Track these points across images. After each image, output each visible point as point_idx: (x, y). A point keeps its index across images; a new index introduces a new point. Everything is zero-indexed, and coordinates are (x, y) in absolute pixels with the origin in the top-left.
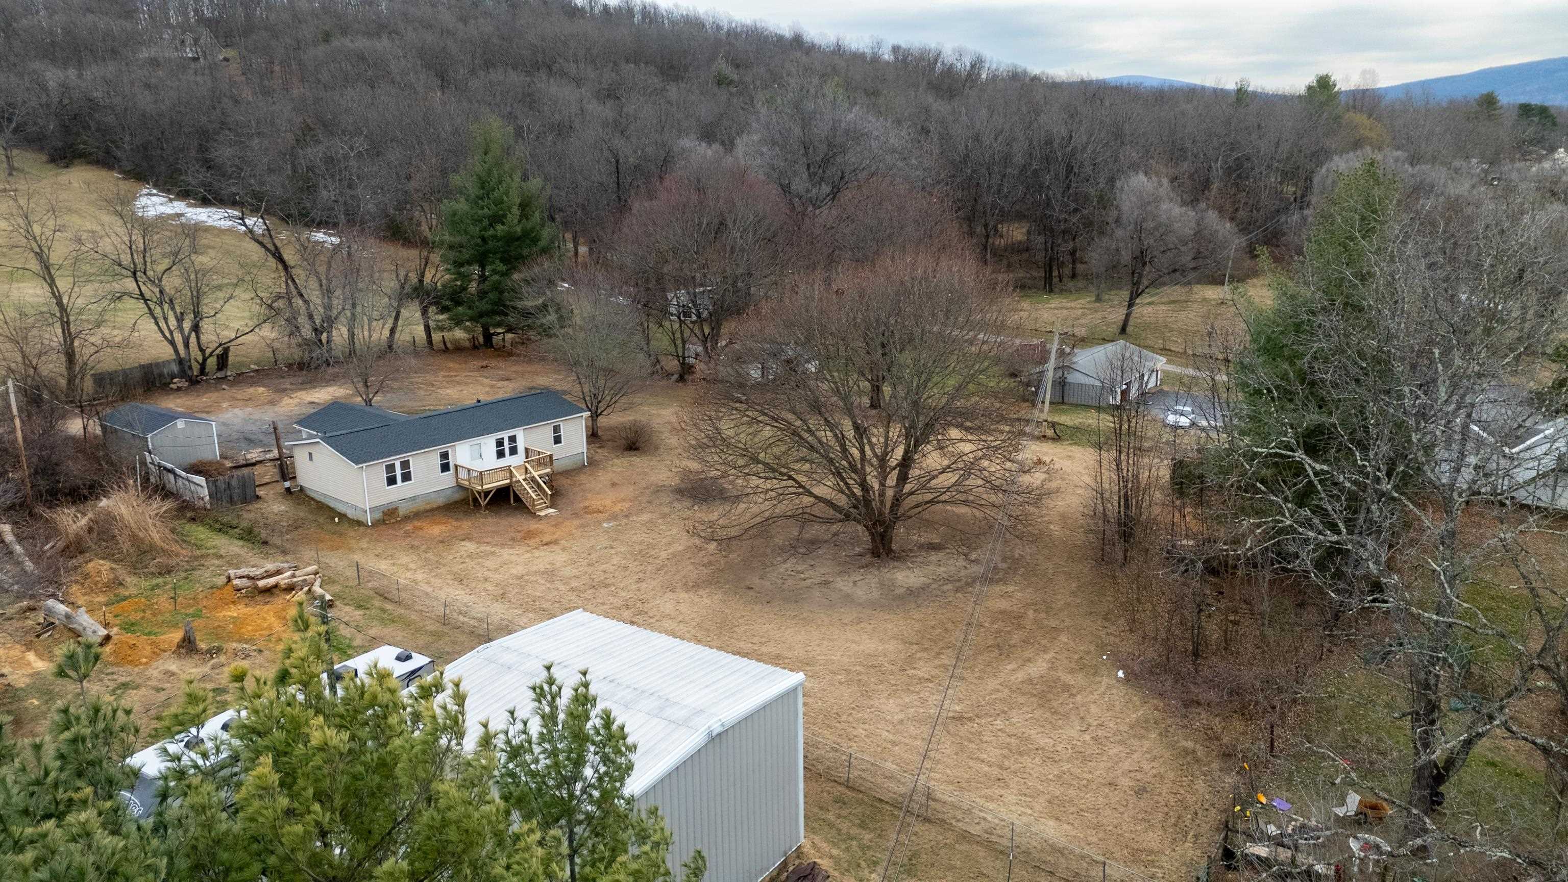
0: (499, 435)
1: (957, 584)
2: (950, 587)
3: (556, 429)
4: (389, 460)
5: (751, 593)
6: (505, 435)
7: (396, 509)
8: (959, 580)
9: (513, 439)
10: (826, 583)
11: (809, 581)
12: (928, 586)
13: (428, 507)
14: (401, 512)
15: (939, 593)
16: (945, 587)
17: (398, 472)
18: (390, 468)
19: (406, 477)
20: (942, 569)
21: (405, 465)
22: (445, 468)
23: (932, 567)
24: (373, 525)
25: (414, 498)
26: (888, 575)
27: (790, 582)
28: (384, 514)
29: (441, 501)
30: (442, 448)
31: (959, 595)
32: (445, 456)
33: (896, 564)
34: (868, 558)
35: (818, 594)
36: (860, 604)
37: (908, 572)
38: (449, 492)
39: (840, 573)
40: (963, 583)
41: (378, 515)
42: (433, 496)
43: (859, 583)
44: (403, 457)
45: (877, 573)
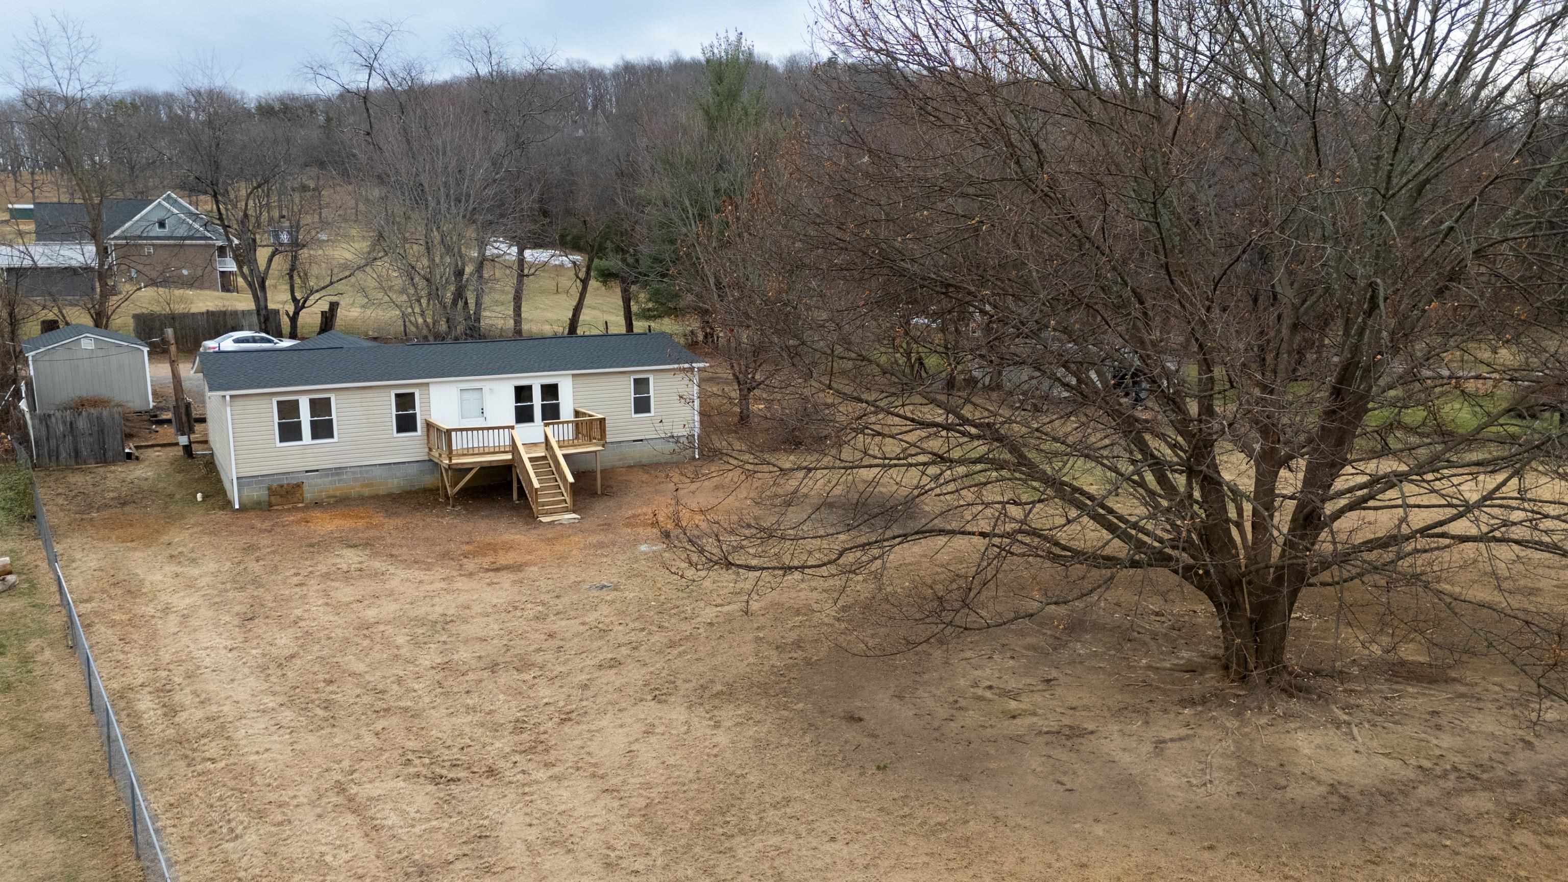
0: (523, 380)
1: (1511, 797)
2: (1482, 801)
3: (641, 385)
4: (286, 392)
5: (851, 734)
6: (536, 381)
7: (299, 486)
8: (1517, 784)
9: (551, 391)
10: (1074, 734)
11: (1024, 723)
12: (1407, 788)
13: (366, 492)
14: (309, 494)
15: (1443, 817)
16: (1468, 803)
17: (305, 416)
18: (288, 409)
19: (322, 429)
20: (1446, 741)
21: (320, 407)
22: (406, 423)
23: (1410, 729)
24: (243, 509)
25: (338, 471)
26: (1270, 738)
27: (972, 717)
28: (272, 491)
29: (394, 483)
30: (404, 385)
31: (1522, 836)
32: (405, 401)
33: (1295, 705)
34: (1211, 680)
35: (1035, 763)
36: (1163, 819)
37: (1333, 737)
38: (413, 470)
39: (1120, 712)
40: (1529, 794)
41: (258, 493)
42: (378, 472)
43: (1173, 748)
44: (320, 389)
45: (1232, 723)
